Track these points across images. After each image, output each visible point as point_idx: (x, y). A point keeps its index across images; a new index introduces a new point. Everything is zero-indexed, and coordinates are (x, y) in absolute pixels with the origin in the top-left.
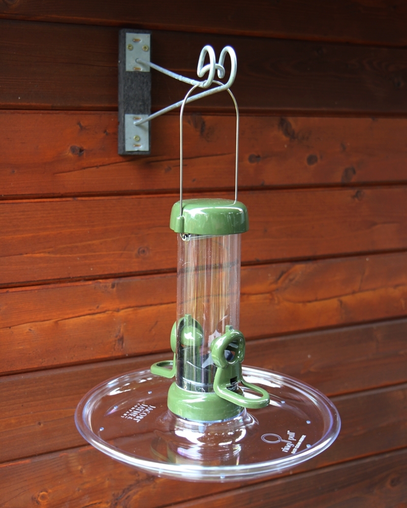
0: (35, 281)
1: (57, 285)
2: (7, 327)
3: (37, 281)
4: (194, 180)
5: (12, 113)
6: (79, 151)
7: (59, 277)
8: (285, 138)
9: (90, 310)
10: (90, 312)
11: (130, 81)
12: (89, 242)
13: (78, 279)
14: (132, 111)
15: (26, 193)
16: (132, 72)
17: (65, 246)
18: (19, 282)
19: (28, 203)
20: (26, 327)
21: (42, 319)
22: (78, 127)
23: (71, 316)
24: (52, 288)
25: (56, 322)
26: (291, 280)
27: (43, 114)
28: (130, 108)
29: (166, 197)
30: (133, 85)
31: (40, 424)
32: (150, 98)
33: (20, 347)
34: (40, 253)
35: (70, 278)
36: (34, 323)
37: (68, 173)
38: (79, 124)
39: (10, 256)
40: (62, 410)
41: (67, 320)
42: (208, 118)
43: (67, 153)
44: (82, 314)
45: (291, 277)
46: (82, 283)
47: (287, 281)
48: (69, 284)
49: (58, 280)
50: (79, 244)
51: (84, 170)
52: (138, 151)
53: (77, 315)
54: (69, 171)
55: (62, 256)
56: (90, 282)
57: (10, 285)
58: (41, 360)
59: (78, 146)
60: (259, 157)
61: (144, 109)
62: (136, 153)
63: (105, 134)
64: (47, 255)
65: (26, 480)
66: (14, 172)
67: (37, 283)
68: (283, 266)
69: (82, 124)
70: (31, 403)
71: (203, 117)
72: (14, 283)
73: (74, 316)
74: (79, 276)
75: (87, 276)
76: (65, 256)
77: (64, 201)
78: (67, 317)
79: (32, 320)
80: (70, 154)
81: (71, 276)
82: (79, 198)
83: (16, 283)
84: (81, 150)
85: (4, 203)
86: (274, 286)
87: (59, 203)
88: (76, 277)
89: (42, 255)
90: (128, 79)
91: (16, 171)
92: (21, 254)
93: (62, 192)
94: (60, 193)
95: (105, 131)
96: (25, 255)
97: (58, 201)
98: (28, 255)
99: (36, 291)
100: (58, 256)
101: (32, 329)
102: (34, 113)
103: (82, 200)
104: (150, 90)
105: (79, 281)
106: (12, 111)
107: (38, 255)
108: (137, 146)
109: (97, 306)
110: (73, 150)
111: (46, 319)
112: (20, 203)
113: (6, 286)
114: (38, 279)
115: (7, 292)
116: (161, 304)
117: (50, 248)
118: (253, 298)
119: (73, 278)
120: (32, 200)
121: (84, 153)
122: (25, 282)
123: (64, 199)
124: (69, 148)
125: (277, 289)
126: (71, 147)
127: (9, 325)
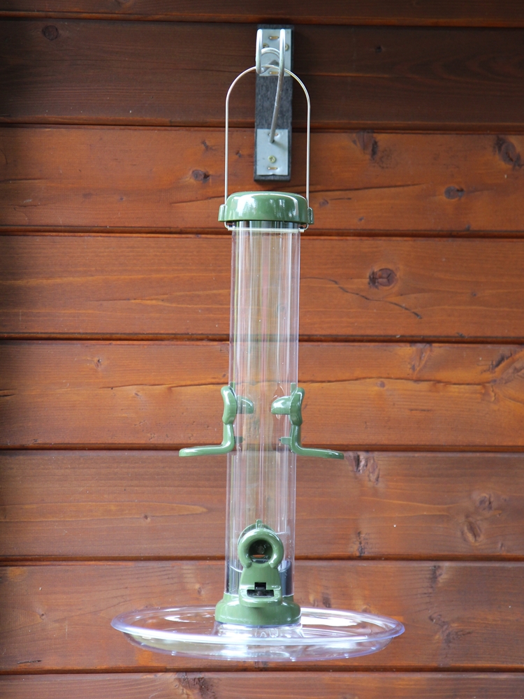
0: (144, 334)
1: (172, 342)
2: (109, 387)
3: (147, 334)
4: (361, 220)
5: (121, 129)
6: (203, 176)
7: (174, 332)
8: (504, 165)
9: (214, 378)
10: (213, 381)
11: (264, 88)
12: (215, 292)
13: (199, 337)
14: (266, 126)
15: (137, 225)
16: (267, 77)
17: (182, 293)
18: (124, 334)
19: (138, 237)
20: (132, 390)
21: (152, 382)
22: (203, 147)
23: (189, 383)
24: (166, 345)
25: (170, 389)
26: (517, 370)
27: (159, 130)
28: (264, 122)
29: (321, 240)
30: (269, 93)
31: (146, 517)
32: (290, 109)
33: (124, 415)
34: (152, 300)
35: (188, 334)
36: (141, 387)
37: (189, 203)
38: (204, 143)
39: (115, 300)
40: (175, 505)
41: (183, 388)
42: (382, 138)
43: (187, 179)
44: (203, 382)
45: (518, 365)
46: (204, 343)
47: (511, 371)
48: (188, 343)
49: (173, 336)
50: (201, 293)
51: (210, 201)
52: (273, 175)
53: (196, 382)
54: (190, 201)
55: (180, 306)
56: (215, 343)
57: (114, 336)
58: (149, 435)
59: (202, 170)
60: (462, 190)
61: (283, 123)
62: (272, 178)
63: (237, 156)
64: (160, 303)
65: (126, 588)
66: (122, 199)
67: (147, 337)
68: (504, 349)
69: (208, 143)
70: (136, 488)
71: (375, 135)
72: (118, 334)
73: (192, 383)
74: (200, 332)
75: (210, 334)
76: (183, 306)
77: (183, 238)
78: (184, 383)
79: (139, 383)
80: (192, 181)
81: (190, 332)
82: (203, 236)
83: (121, 334)
84: (206, 176)
85: (110, 237)
86: (488, 376)
87: (176, 239)
88: (195, 334)
89: (154, 302)
90: (262, 86)
91: (125, 198)
92: (129, 299)
93: (181, 225)
94: (177, 227)
95: (237, 153)
96: (133, 301)
97: (175, 238)
98: (137, 301)
99: (146, 347)
100: (174, 305)
101: (139, 394)
102: (148, 130)
103: (206, 238)
104: (290, 98)
105: (202, 340)
106: (122, 127)
107: (149, 302)
108: (272, 169)
109: (224, 373)
110: (196, 175)
111: (157, 383)
112: (129, 237)
113: (108, 336)
114: (148, 332)
115: (110, 344)
116: (313, 381)
117: (164, 294)
118: (454, 389)
119: (192, 334)
120: (144, 235)
121: (210, 180)
122: (131, 334)
123: (183, 236)
124: (191, 172)
125: (495, 381)
126: (193, 172)
127: (112, 386)
